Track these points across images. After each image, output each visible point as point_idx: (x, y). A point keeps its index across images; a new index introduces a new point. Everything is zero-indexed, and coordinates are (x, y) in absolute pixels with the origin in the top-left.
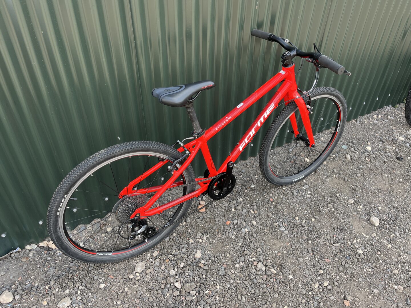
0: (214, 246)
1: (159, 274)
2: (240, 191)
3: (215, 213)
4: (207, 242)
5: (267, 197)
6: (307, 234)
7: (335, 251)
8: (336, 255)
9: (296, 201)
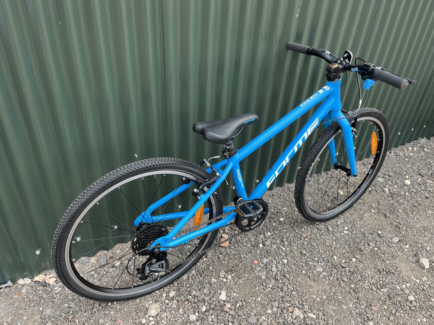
0: (241, 287)
1: (176, 319)
2: (267, 224)
3: (240, 248)
4: (232, 281)
5: (299, 232)
6: (348, 277)
7: (383, 297)
8: (385, 301)
9: (332, 238)
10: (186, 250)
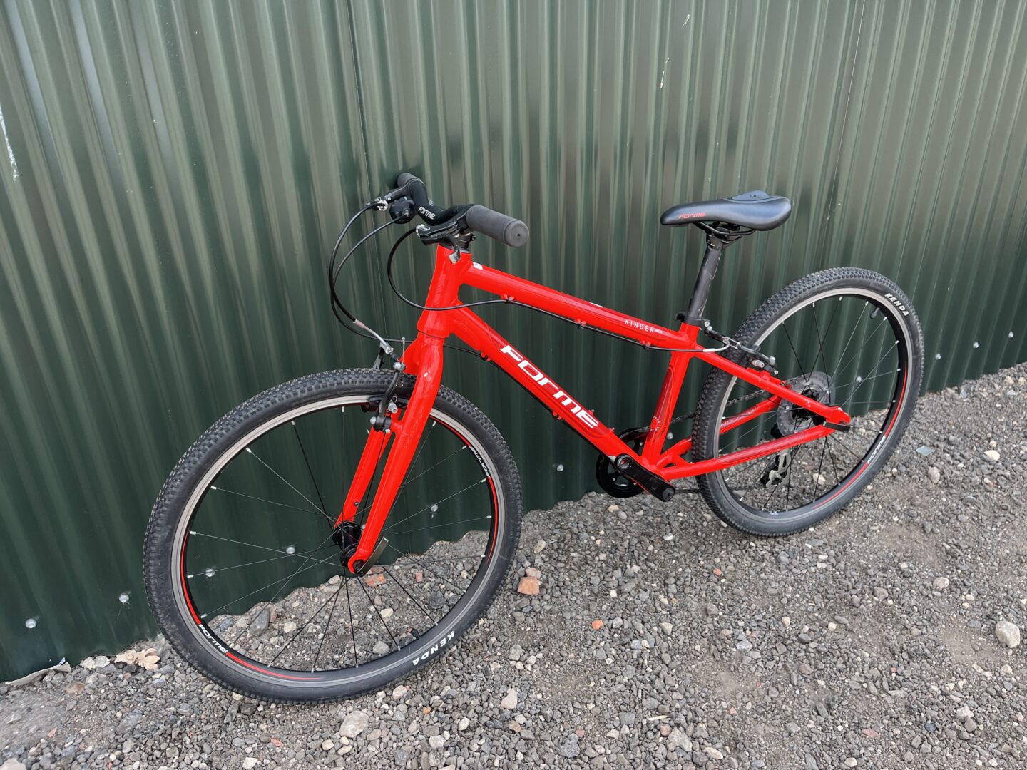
0: (555, 682)
1: (401, 744)
2: (633, 548)
3: (565, 599)
4: (538, 669)
5: (706, 566)
6: (813, 662)
7: (894, 709)
8: (897, 719)
9: (785, 577)
10: (441, 600)
